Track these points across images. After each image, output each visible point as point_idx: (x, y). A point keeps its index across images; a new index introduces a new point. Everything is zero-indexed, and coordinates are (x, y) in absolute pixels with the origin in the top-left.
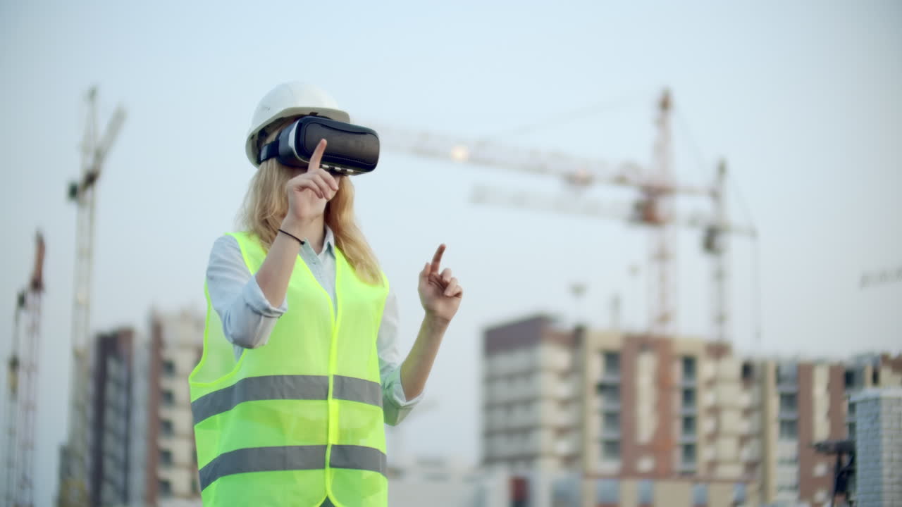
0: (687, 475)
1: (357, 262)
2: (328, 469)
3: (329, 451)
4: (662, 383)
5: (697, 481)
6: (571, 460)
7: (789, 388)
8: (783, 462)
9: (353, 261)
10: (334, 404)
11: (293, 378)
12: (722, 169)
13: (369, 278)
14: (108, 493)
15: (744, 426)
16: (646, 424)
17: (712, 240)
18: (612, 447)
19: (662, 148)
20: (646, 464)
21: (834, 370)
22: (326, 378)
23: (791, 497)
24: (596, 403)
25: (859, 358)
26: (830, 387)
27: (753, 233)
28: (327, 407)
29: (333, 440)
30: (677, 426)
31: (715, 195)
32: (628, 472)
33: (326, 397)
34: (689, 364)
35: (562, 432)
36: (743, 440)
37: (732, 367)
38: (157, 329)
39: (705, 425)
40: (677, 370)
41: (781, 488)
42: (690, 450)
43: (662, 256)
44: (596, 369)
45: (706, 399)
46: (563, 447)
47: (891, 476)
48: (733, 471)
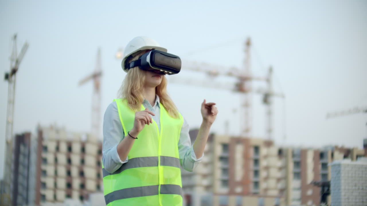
0: (255, 194)
1: (169, 109)
2: (160, 195)
3: (160, 187)
4: (246, 157)
5: (260, 197)
6: (208, 188)
7: (297, 159)
8: (295, 189)
9: (167, 109)
10: (161, 168)
11: (143, 158)
12: (271, 70)
13: (174, 116)
14: (20, 200)
15: (279, 174)
16: (239, 173)
17: (266, 99)
18: (225, 183)
19: (247, 61)
20: (239, 190)
21: (316, 152)
22: (157, 157)
23: (298, 203)
24: (219, 165)
25: (326, 147)
26: (314, 159)
27: (283, 96)
28: (158, 169)
29: (161, 182)
30: (251, 175)
31: (268, 80)
32: (232, 193)
33: (158, 165)
34: (257, 149)
35: (205, 176)
36: (279, 180)
37: (274, 151)
38: (40, 133)
39: (263, 174)
40: (252, 152)
41: (294, 200)
42: (256, 184)
43: (246, 105)
44: (219, 151)
45: (263, 163)
46: (205, 182)
47: (345, 195)
48: (274, 193)
